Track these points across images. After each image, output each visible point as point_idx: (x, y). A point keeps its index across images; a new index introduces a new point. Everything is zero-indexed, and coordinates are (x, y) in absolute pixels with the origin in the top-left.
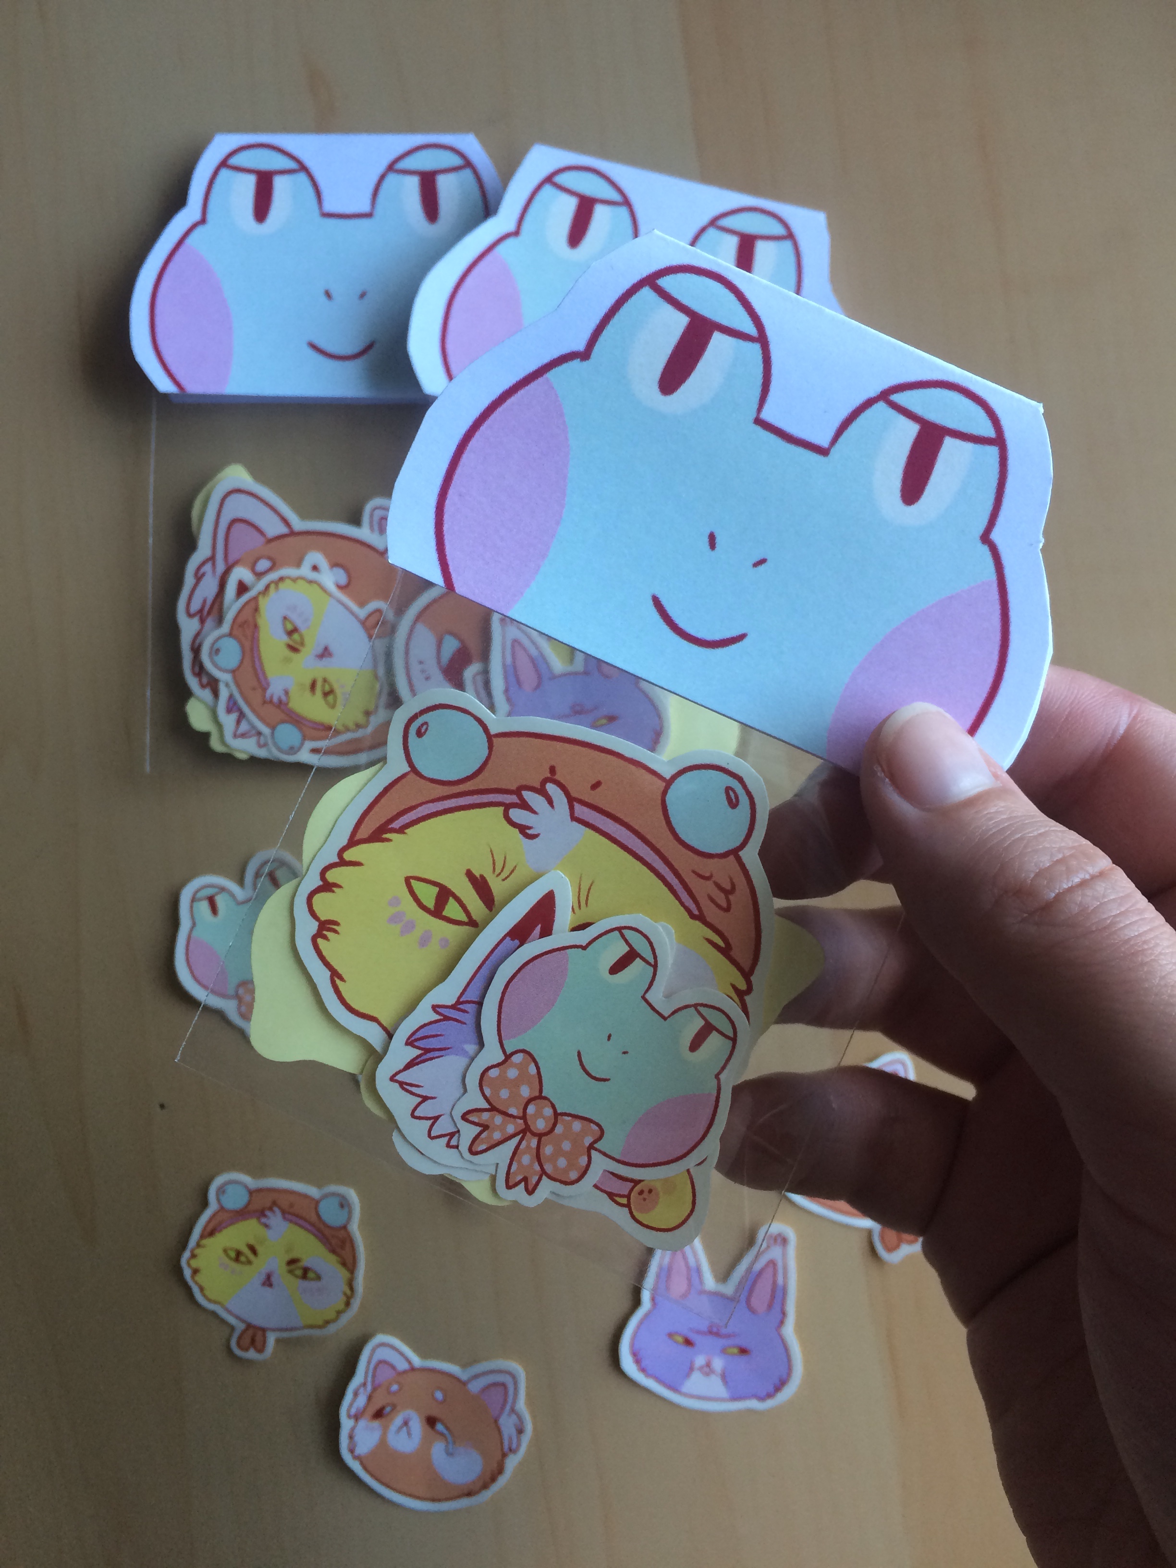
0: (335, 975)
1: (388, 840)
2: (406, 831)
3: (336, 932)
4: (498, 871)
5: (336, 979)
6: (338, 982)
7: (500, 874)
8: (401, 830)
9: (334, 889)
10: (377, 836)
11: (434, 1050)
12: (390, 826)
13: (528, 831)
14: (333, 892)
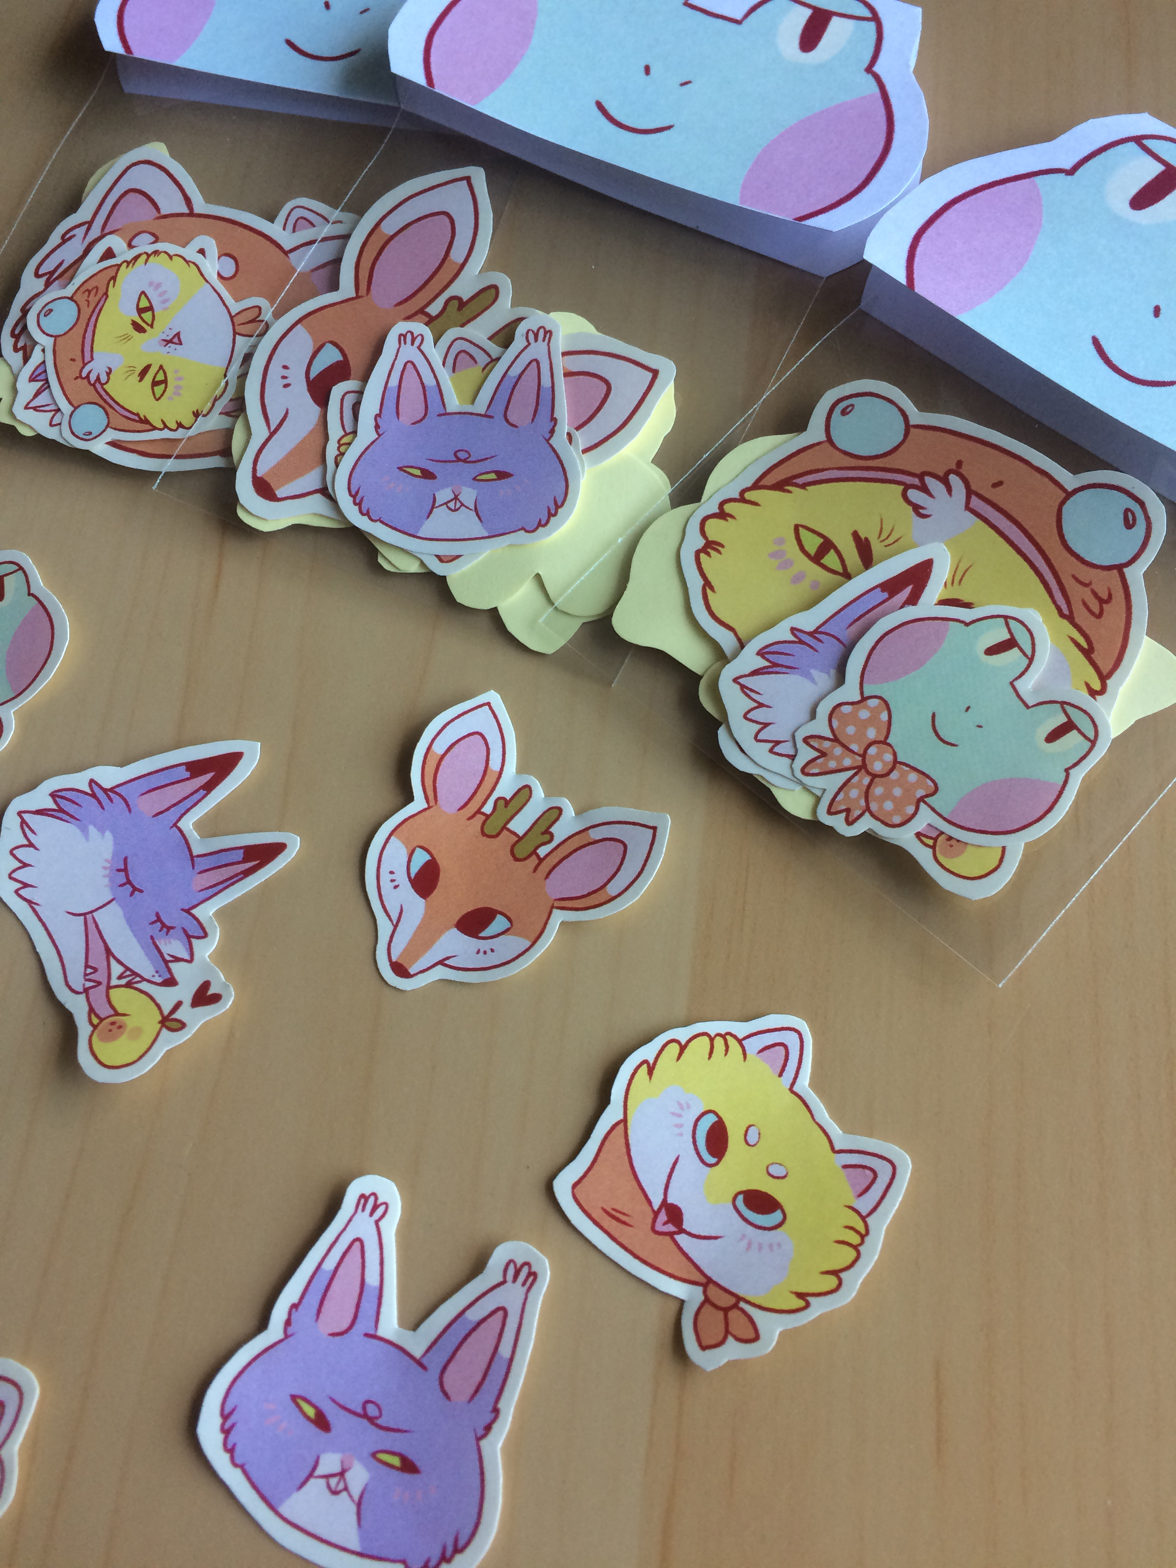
0: (707, 584)
1: (789, 492)
2: (807, 488)
3: (719, 552)
4: (883, 537)
5: (707, 588)
6: (708, 591)
7: (884, 540)
8: (803, 486)
9: (728, 518)
10: (780, 486)
11: (782, 666)
12: (794, 481)
13: (921, 511)
14: (727, 520)
